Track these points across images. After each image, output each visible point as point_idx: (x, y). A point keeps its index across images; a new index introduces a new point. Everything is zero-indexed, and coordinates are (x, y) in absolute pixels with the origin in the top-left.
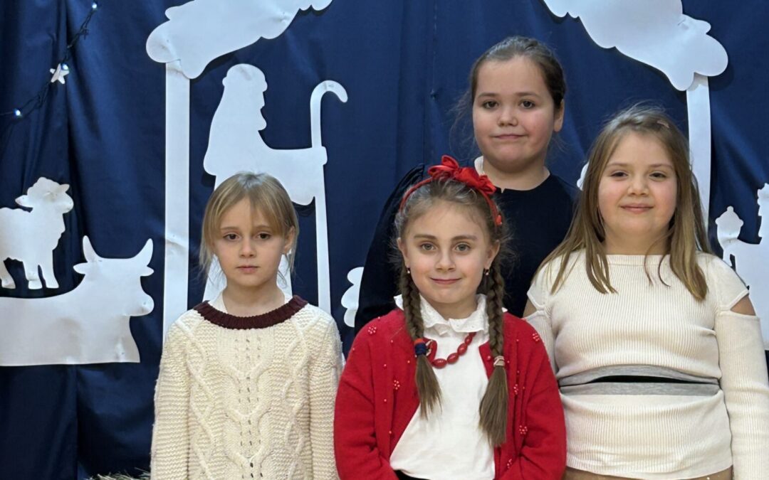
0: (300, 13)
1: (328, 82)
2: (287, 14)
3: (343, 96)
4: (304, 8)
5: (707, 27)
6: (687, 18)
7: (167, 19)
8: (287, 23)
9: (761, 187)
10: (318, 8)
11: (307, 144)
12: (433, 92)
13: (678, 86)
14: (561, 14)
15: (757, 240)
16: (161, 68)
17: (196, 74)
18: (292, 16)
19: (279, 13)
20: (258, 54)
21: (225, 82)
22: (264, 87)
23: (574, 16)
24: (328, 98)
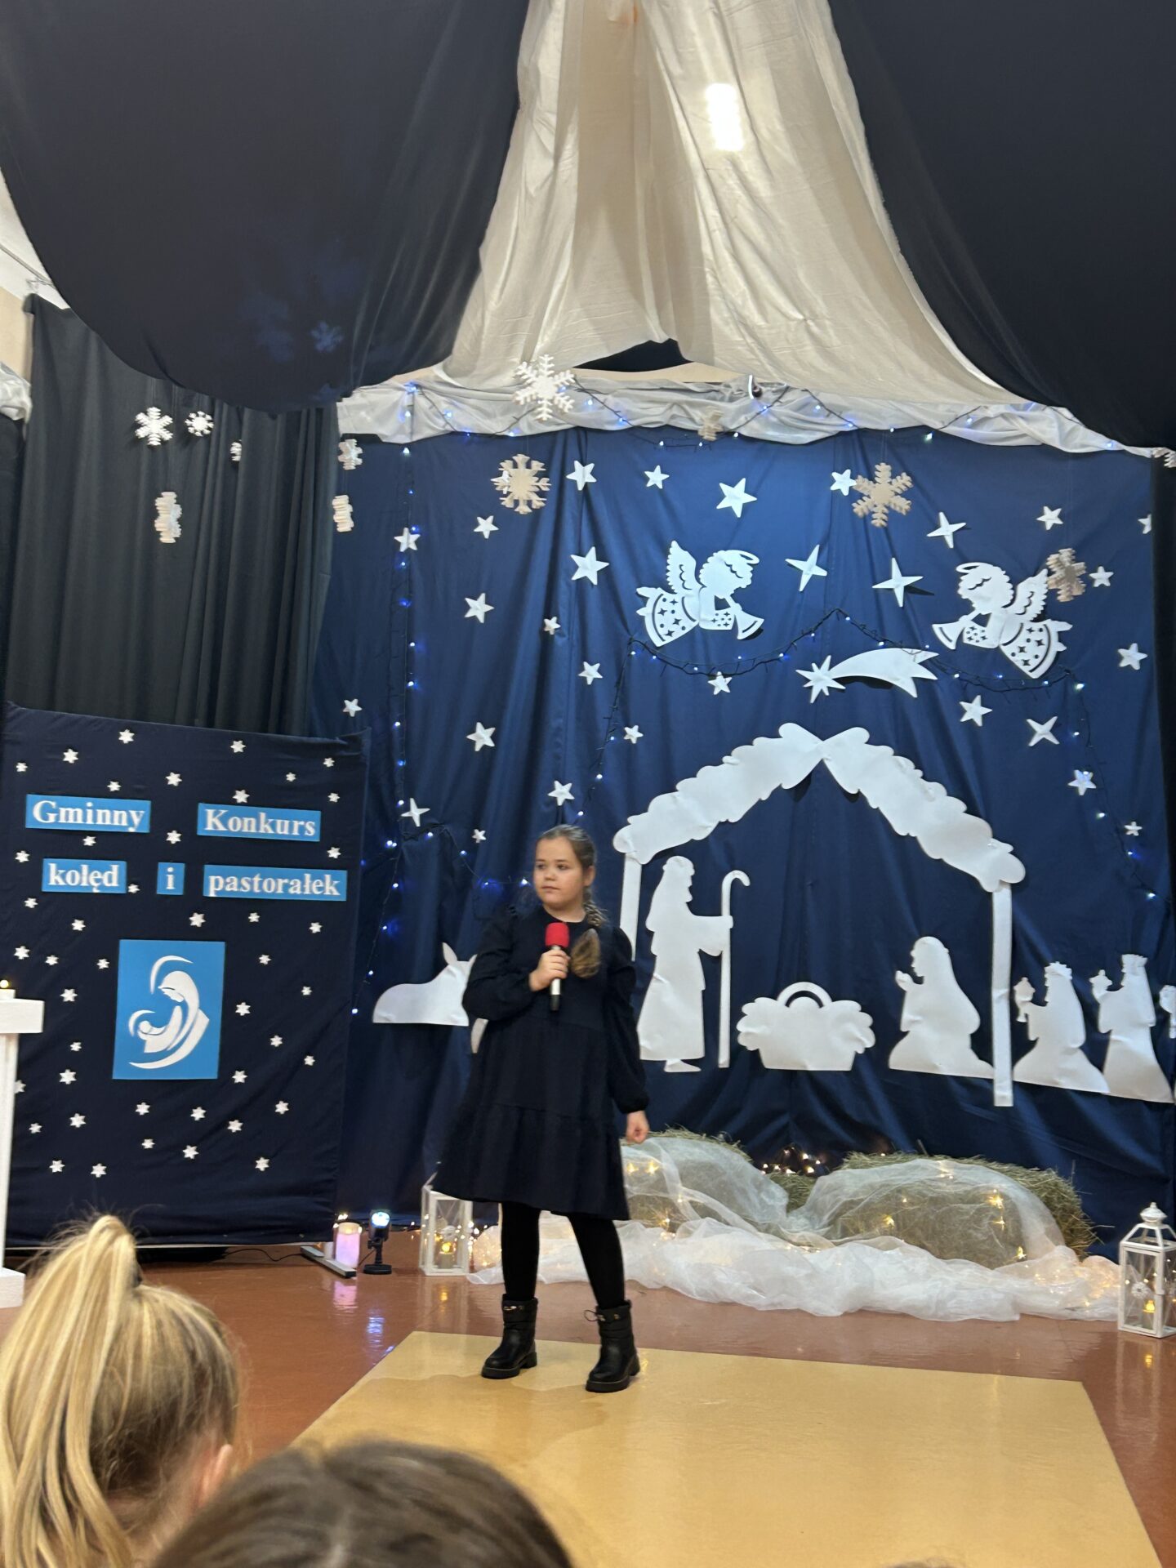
0: (720, 824)
1: (736, 872)
2: (710, 824)
3: (746, 881)
4: (723, 820)
5: (1010, 848)
6: (997, 841)
7: (629, 824)
8: (710, 830)
9: (1048, 965)
10: (733, 820)
11: (718, 913)
12: (810, 883)
13: (987, 887)
14: (903, 833)
15: (1044, 1004)
16: (622, 856)
17: (645, 862)
18: (714, 825)
19: (705, 823)
20: (688, 850)
21: (665, 868)
22: (692, 872)
23: (913, 835)
24: (736, 883)
